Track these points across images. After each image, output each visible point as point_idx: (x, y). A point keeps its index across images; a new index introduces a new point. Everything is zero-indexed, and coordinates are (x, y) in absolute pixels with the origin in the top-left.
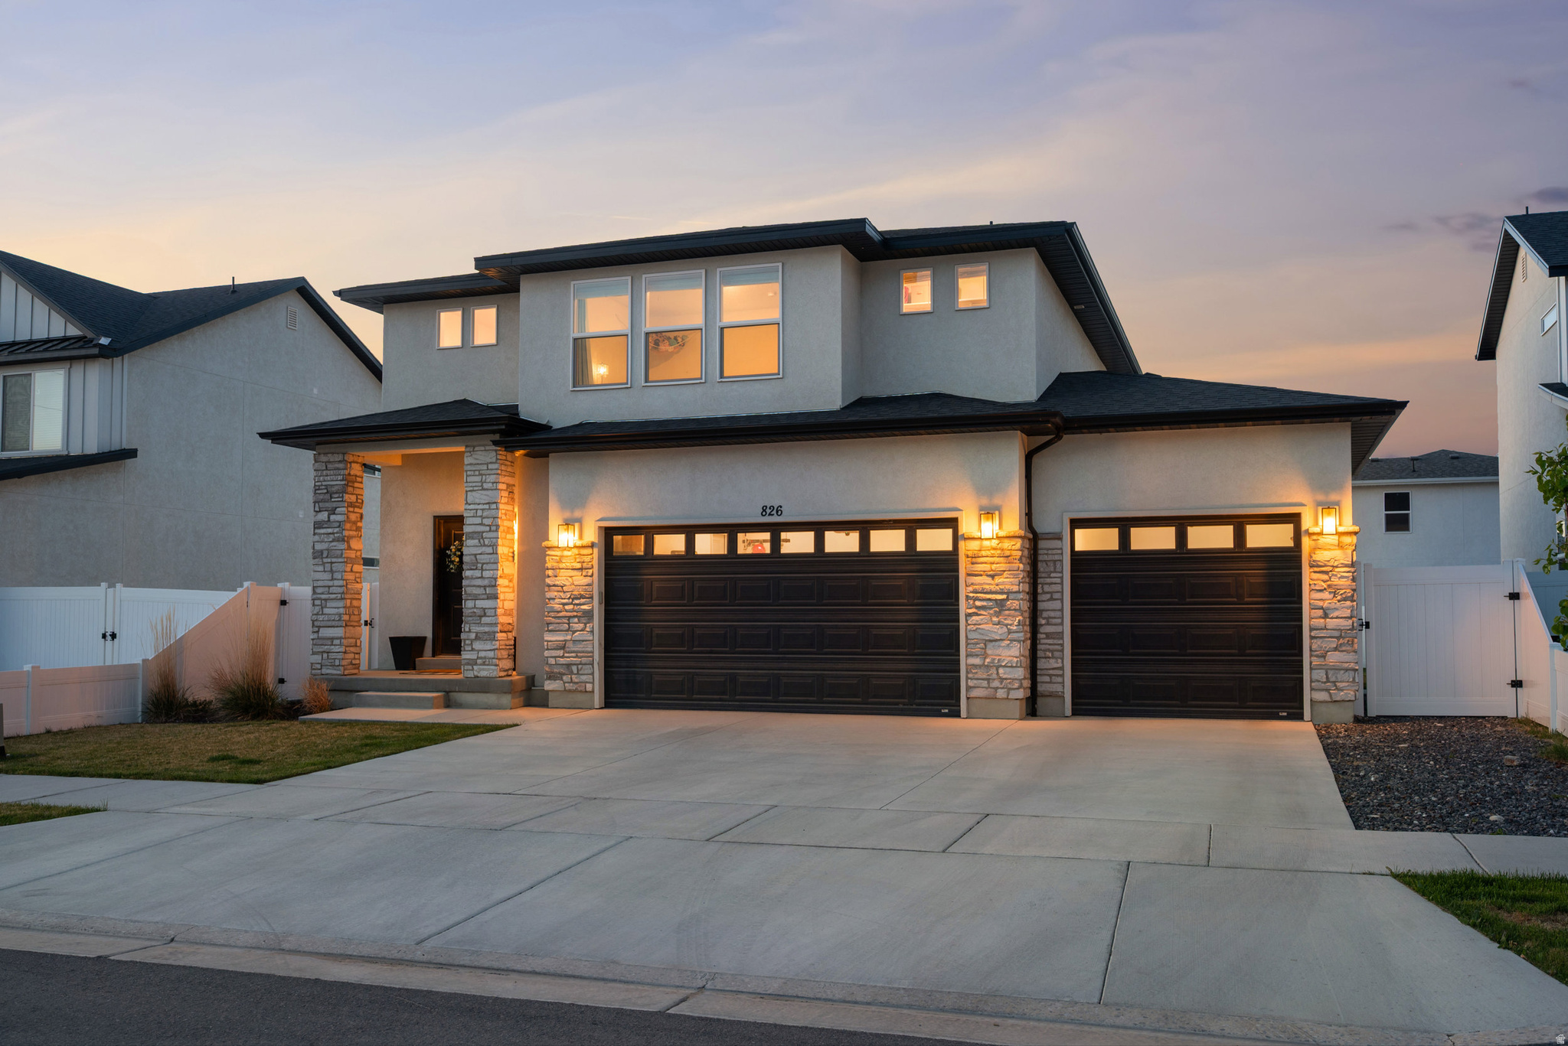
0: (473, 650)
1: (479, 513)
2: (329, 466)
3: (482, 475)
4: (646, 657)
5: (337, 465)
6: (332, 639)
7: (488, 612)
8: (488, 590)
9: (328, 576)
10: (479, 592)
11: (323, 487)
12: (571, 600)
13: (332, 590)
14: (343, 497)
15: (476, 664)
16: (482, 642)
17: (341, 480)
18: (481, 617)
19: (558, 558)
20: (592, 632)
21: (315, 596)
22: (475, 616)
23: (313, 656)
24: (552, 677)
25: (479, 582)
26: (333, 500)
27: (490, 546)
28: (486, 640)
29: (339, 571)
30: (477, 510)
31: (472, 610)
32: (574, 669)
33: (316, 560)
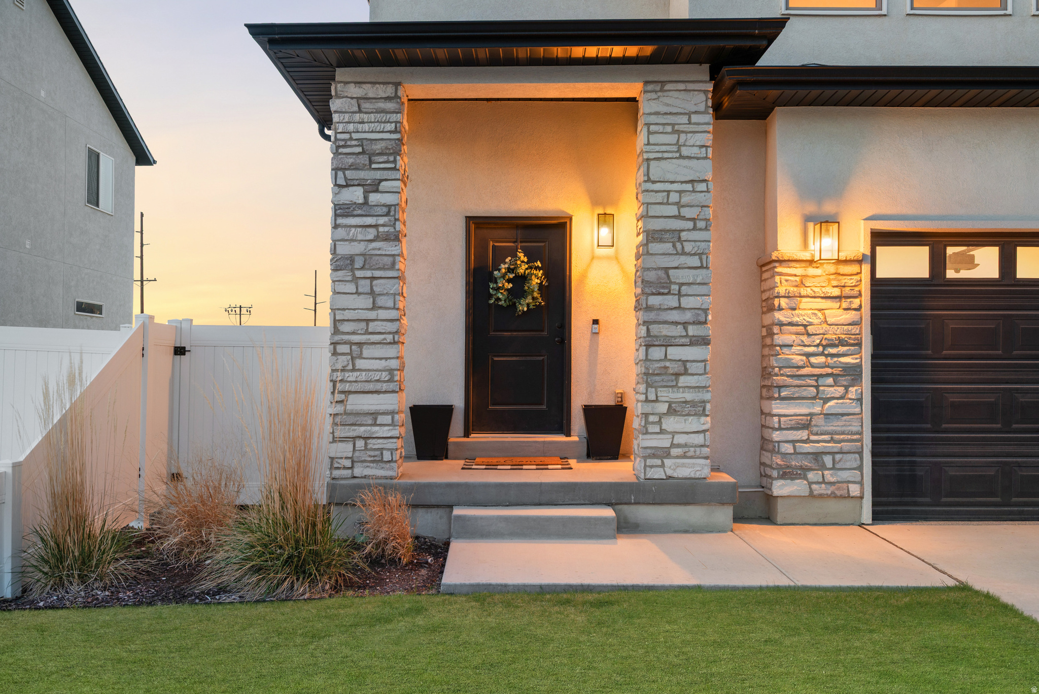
0: (662, 431)
1: (674, 197)
2: (366, 106)
3: (679, 132)
4: (932, 439)
5: (381, 105)
6: (375, 415)
7: (692, 368)
8: (692, 330)
9: (367, 302)
10: (674, 334)
11: (354, 143)
12: (821, 349)
13: (372, 327)
14: (395, 161)
15: (668, 455)
16: (682, 419)
17: (390, 132)
18: (677, 375)
19: (798, 279)
20: (860, 400)
21: (337, 338)
22: (666, 374)
23: (335, 445)
24: (788, 474)
25: (675, 316)
26: (374, 166)
27: (695, 254)
28: (688, 415)
29: (387, 294)
30: (669, 192)
31: (662, 364)
32: (828, 460)
33: (340, 273)
